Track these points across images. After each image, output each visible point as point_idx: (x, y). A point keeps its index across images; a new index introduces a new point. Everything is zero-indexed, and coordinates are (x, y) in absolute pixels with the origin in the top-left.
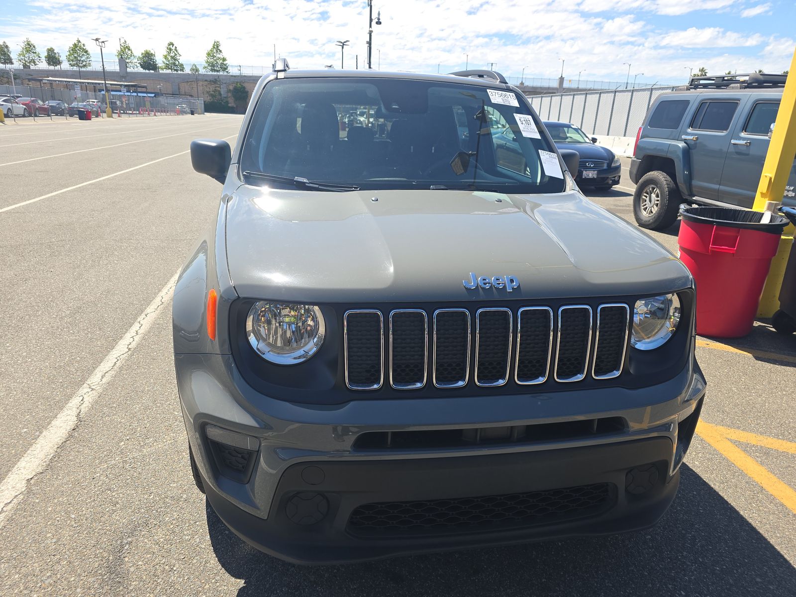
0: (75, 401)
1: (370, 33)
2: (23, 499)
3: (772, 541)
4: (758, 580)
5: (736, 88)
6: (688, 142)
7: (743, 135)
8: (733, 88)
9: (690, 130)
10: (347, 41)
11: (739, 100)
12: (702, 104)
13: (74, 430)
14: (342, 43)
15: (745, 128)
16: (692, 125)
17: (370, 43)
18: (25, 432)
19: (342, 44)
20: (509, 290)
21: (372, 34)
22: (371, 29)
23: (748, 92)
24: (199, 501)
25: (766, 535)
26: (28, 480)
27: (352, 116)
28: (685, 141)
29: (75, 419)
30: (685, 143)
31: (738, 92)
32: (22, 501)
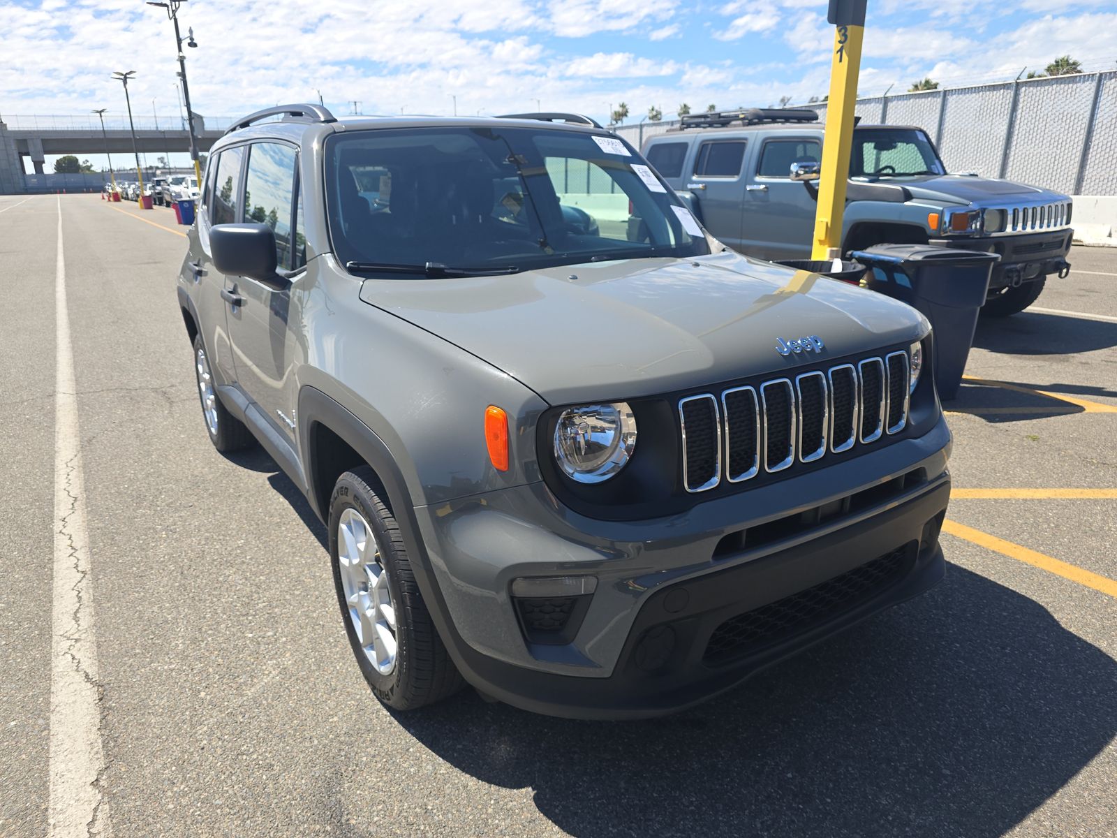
0: (61, 664)
1: (182, 60)
2: (111, 810)
3: (992, 578)
4: (1005, 614)
5: (739, 125)
6: (697, 192)
7: (758, 179)
8: (735, 126)
9: (695, 178)
10: (131, 72)
11: (746, 139)
12: (704, 146)
13: (101, 699)
14: (122, 75)
15: (758, 172)
16: (696, 171)
17: (183, 75)
18: (15, 726)
19: (122, 77)
20: (818, 351)
21: (185, 61)
22: (181, 54)
23: (754, 129)
24: (389, 726)
25: (984, 575)
26: (95, 784)
27: (159, 185)
28: (692, 191)
29: (89, 685)
30: (692, 193)
31: (742, 130)
32: (113, 812)
